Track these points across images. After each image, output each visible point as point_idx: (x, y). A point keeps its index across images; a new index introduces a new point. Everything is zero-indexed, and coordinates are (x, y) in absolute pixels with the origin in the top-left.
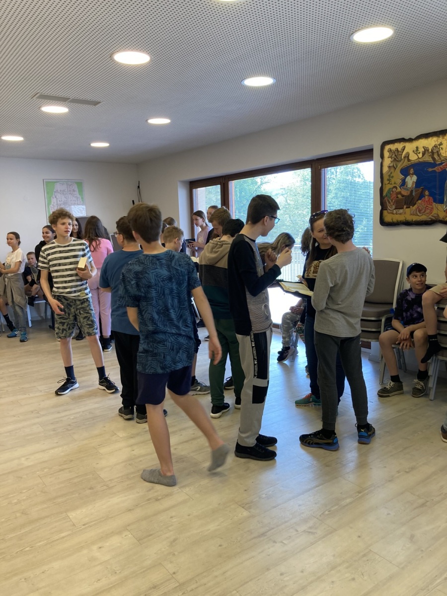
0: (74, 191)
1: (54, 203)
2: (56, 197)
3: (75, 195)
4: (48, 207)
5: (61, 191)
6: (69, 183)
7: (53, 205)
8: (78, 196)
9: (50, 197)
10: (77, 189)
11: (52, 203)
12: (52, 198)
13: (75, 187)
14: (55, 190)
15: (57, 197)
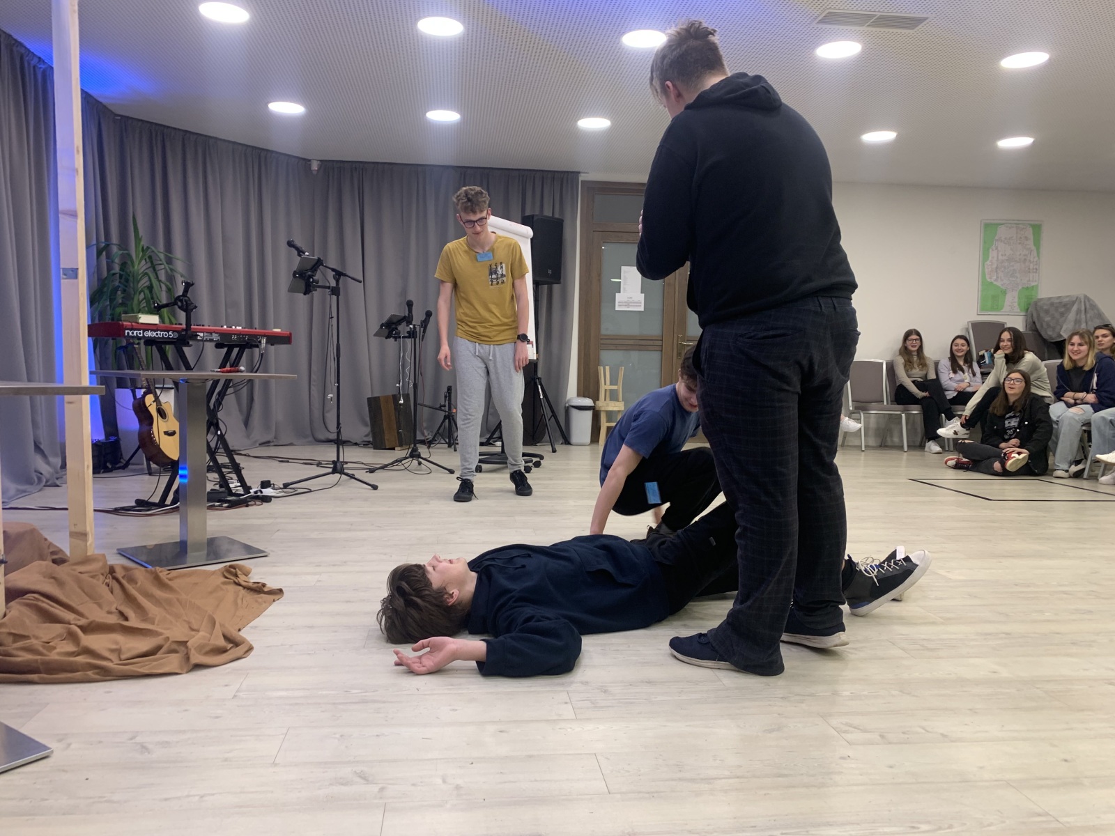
0: (1027, 238)
1: (993, 258)
2: (996, 249)
3: (1028, 247)
4: (984, 264)
5: (1006, 239)
6: (1021, 226)
7: (991, 261)
8: (1033, 248)
9: (988, 249)
10: (1031, 237)
11: (990, 258)
12: (991, 250)
13: (1029, 233)
14: (996, 238)
15: (999, 249)
